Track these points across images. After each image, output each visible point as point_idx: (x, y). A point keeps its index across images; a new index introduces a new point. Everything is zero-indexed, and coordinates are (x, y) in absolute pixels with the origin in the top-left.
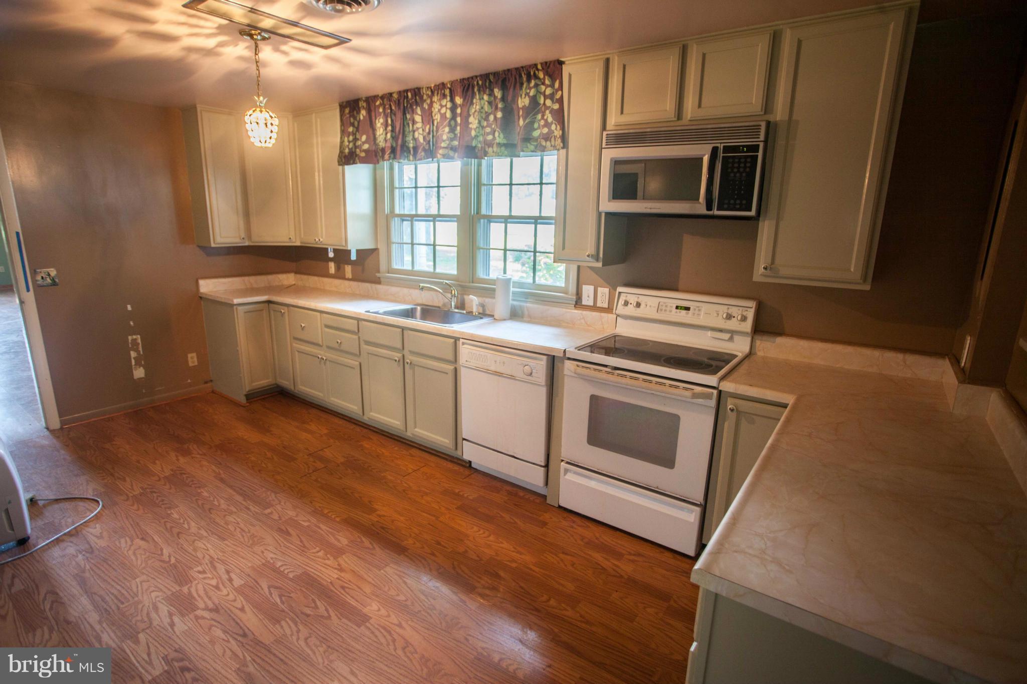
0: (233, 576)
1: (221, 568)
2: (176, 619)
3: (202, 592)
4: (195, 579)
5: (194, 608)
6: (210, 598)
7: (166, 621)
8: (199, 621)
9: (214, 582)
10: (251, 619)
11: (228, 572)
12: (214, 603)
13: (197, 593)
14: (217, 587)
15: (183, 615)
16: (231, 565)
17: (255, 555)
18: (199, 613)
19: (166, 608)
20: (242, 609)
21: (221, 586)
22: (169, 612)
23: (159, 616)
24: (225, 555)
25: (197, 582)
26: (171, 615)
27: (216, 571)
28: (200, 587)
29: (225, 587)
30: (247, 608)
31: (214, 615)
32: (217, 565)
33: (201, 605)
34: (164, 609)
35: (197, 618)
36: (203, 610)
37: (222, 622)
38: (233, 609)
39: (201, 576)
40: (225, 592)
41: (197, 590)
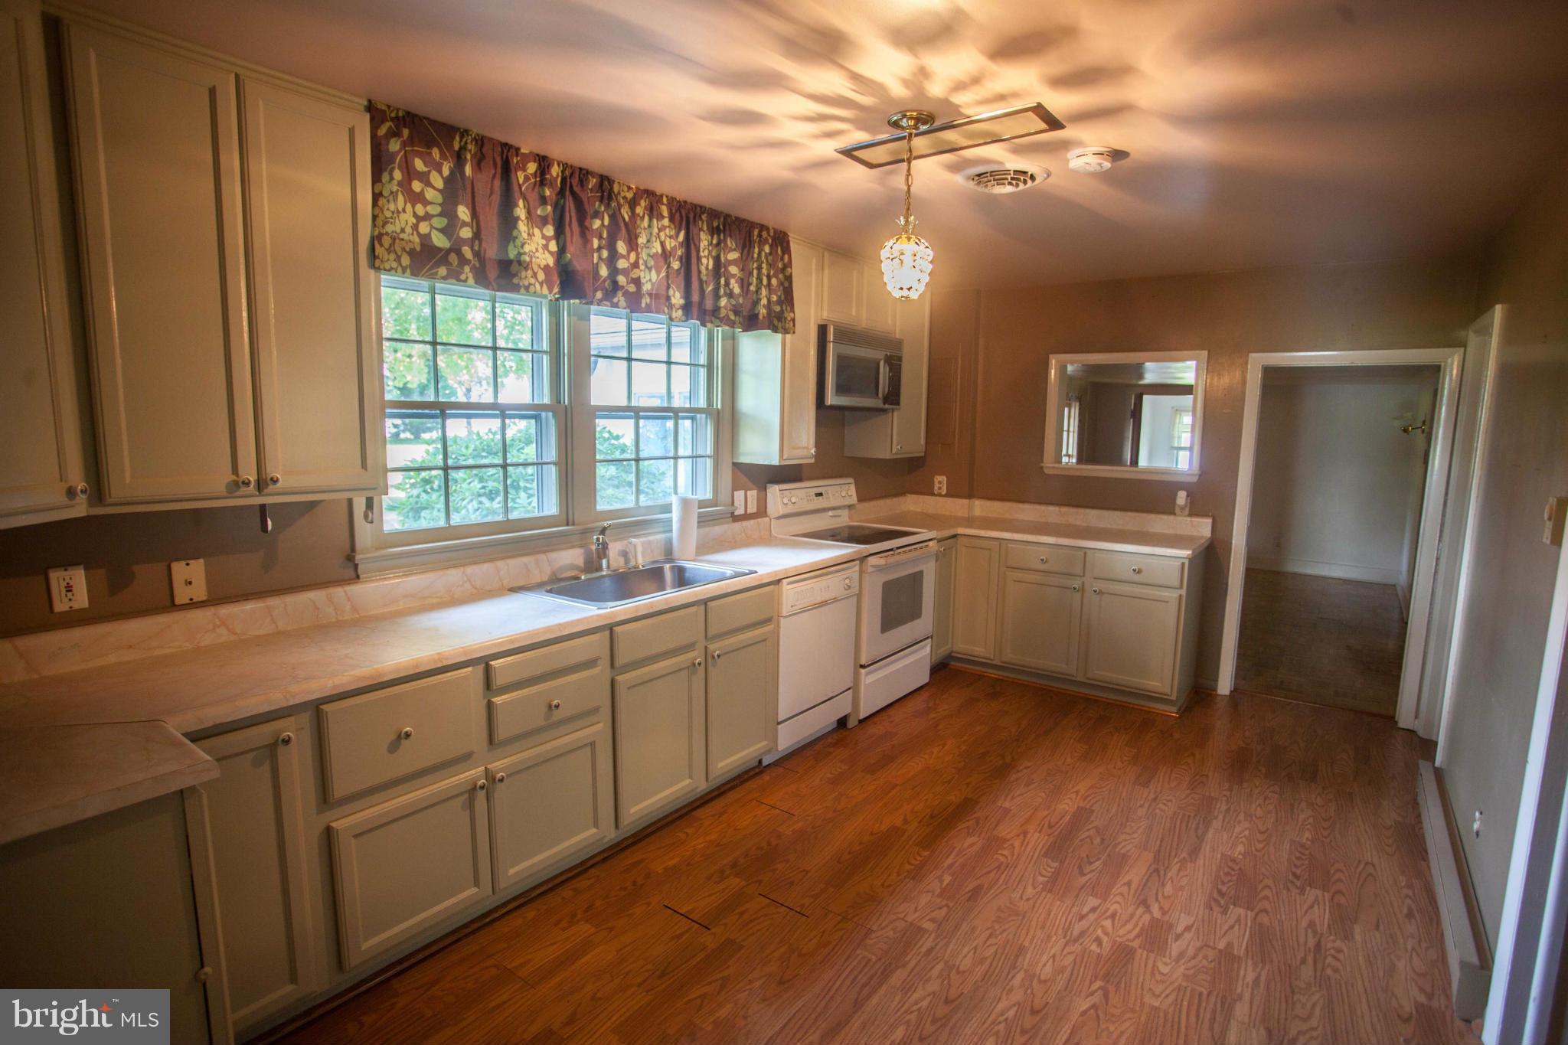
0: (1085, 910)
1: (1077, 929)
2: (1180, 929)
3: (1129, 926)
4: (1115, 942)
5: (1155, 924)
6: (1132, 916)
7: (1187, 936)
8: (1166, 909)
9: (1108, 923)
10: (1135, 874)
11: (1082, 917)
12: (1137, 909)
13: (1134, 929)
14: (1113, 916)
15: (1171, 926)
16: (1069, 919)
17: (1037, 905)
18: (1157, 913)
19: (1174, 946)
20: (1129, 884)
21: (1108, 914)
22: (1176, 940)
23: (1188, 946)
24: (1053, 933)
25: (1117, 939)
26: (1178, 937)
27: (1089, 928)
28: (1122, 932)
29: (1108, 909)
30: (1126, 879)
31: (1151, 901)
32: (1076, 932)
33: (1147, 918)
34: (1175, 948)
35: (1164, 913)
36: (1151, 913)
37: (1155, 892)
38: (1132, 892)
39: (1105, 939)
40: (1115, 906)
41: (1130, 932)
